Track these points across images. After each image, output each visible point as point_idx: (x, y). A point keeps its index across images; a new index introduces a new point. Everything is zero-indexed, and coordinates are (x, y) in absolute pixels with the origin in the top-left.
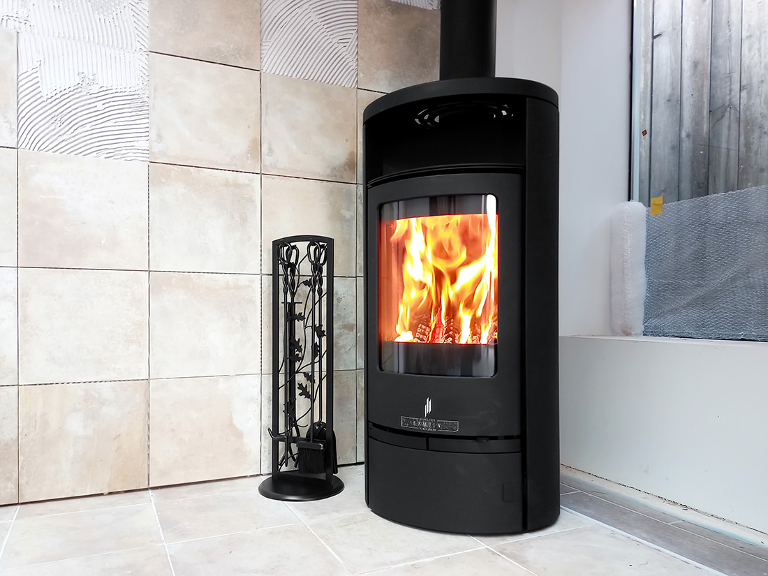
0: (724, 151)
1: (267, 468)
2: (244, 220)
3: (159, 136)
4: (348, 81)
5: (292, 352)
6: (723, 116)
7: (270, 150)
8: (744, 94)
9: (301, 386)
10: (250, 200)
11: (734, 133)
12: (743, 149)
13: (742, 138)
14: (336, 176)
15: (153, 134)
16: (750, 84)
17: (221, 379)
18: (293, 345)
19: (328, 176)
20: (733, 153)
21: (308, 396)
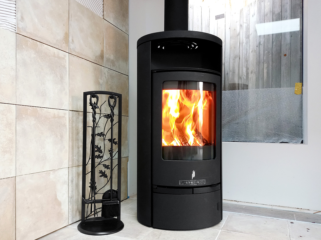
2: (62, 78)
3: (22, 18)
4: (100, 14)
7: (73, 40)
9: (101, 172)
10: (64, 67)
14: (97, 61)
15: (19, 15)
17: (51, 172)
19: (94, 61)
21: (106, 176)
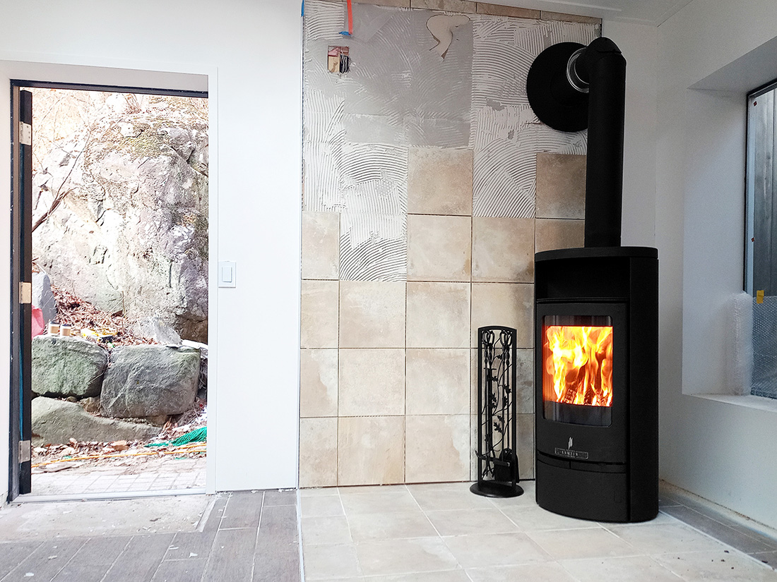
1: (474, 477)
3: (412, 265)
4: (528, 214)
5: (490, 402)
7: (477, 266)
9: (496, 424)
10: (464, 300)
14: (519, 279)
15: (409, 264)
17: (446, 417)
18: (491, 397)
19: (514, 280)
21: (500, 431)
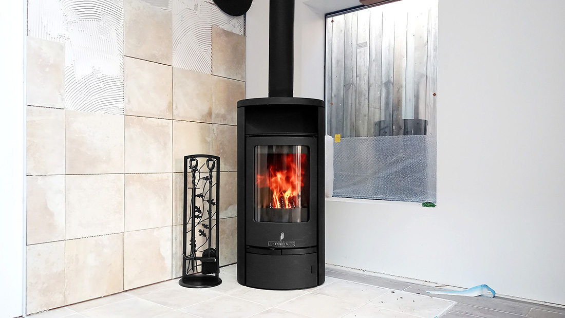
0: (350, 104)
3: (129, 101)
4: (208, 71)
6: (349, 88)
8: (358, 79)
9: (200, 231)
10: (167, 134)
11: (354, 97)
12: (357, 105)
13: (357, 100)
14: (203, 120)
15: (126, 100)
16: (360, 75)
20: (354, 106)
21: (205, 235)
